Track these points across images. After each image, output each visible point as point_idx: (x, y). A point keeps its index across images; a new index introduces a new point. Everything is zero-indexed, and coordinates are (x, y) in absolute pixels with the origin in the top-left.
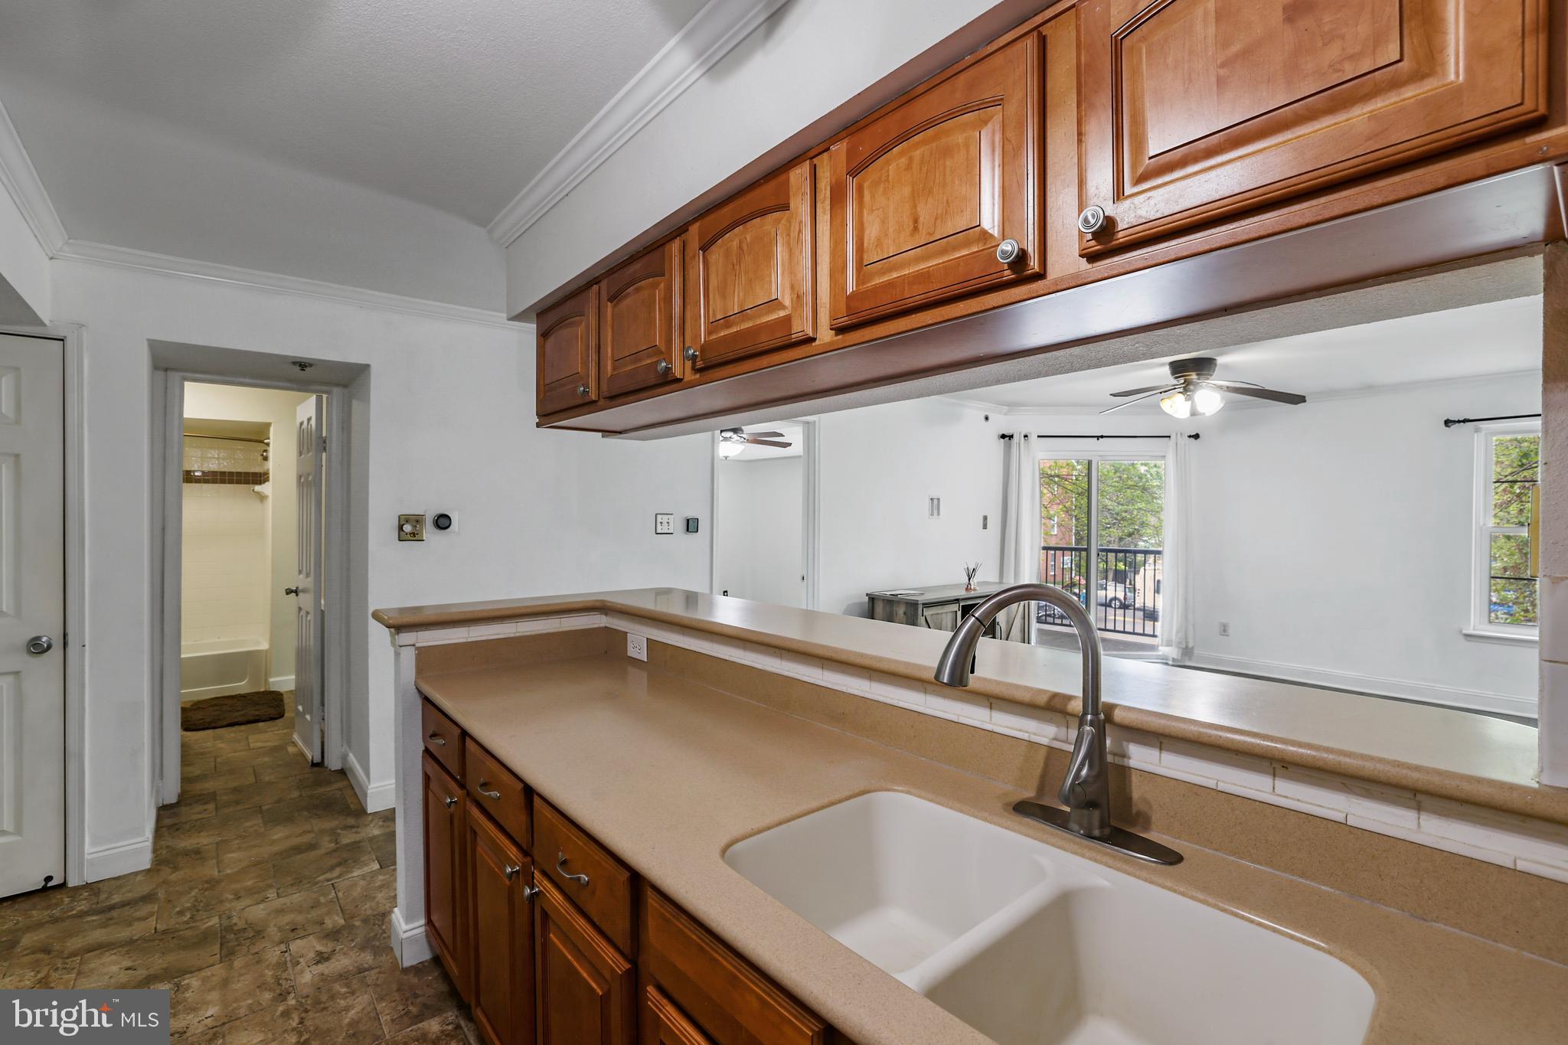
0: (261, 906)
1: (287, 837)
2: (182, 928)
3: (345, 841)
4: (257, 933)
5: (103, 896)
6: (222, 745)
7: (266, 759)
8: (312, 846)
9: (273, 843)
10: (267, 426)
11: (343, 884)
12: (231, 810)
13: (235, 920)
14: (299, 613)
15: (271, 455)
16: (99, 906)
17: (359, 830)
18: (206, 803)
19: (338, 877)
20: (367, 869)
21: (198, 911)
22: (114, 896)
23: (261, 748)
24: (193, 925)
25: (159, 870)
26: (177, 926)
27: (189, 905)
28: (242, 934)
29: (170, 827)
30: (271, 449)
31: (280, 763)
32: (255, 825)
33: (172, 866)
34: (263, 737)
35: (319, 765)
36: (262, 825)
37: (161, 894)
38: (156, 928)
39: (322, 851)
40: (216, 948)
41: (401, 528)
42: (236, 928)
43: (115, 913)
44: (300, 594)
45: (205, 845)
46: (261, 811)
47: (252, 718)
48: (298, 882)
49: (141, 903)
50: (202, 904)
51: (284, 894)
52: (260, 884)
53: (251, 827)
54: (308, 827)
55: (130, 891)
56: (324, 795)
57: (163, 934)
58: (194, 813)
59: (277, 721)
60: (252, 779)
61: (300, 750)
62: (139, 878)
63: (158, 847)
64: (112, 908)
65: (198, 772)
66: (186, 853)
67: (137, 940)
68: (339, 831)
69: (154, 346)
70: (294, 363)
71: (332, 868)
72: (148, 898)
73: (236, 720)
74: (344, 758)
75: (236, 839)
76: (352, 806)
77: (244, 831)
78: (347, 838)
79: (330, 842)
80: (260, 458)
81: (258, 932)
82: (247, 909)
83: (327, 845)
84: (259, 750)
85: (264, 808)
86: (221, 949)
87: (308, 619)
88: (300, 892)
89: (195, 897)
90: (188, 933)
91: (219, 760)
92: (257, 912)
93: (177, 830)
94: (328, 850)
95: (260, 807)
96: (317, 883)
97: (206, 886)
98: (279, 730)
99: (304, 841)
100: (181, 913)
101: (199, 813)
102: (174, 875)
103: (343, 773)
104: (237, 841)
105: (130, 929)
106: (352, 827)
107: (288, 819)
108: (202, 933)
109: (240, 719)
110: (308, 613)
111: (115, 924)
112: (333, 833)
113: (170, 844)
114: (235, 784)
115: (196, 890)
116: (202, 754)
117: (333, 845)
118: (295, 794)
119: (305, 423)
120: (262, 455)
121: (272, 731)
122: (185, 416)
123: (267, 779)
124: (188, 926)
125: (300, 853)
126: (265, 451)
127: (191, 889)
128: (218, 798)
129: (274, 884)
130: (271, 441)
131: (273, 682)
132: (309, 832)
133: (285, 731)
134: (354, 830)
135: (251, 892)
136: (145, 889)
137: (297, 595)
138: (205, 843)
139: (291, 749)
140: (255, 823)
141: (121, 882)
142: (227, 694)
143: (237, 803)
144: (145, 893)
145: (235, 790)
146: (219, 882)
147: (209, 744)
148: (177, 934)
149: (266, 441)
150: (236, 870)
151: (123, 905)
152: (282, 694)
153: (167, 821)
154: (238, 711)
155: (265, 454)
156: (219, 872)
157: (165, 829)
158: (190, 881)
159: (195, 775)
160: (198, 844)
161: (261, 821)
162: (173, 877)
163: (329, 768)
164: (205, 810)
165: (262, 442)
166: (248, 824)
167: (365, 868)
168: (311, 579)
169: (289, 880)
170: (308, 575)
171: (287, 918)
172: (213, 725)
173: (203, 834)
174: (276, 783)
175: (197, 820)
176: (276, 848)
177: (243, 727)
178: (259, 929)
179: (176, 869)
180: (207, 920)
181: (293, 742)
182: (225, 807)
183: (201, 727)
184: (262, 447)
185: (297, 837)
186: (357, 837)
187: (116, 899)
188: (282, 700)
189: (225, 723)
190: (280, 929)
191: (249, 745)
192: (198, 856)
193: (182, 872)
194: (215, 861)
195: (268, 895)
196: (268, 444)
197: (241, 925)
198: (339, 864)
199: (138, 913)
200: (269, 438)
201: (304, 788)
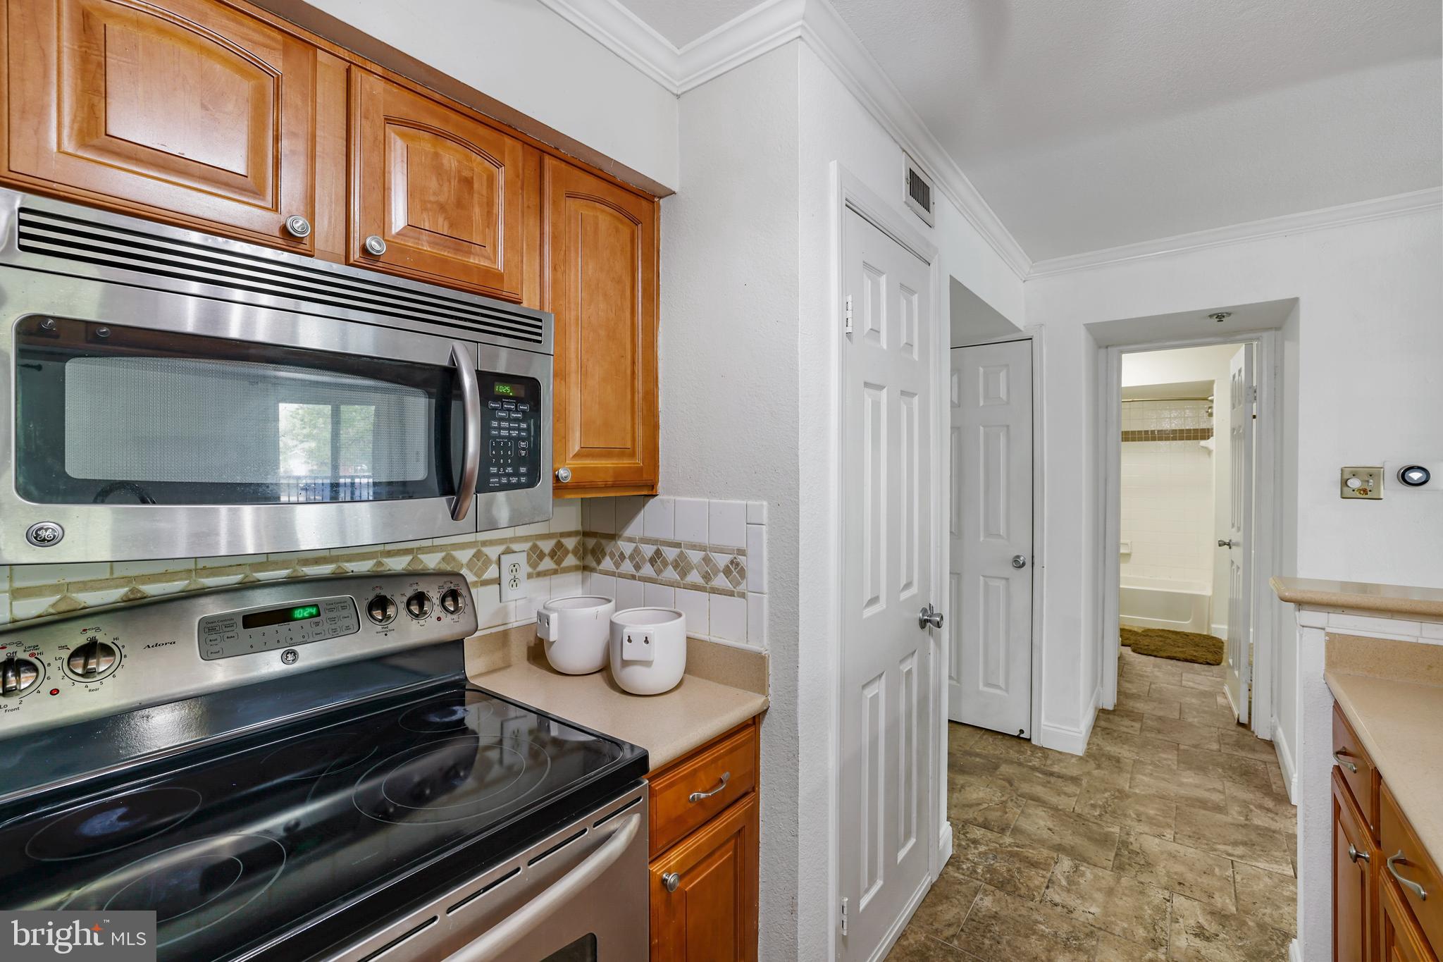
0: (1157, 840)
1: (1197, 786)
2: (1091, 820)
3: (1257, 822)
4: (1148, 866)
5: (1049, 762)
6: (1158, 674)
7: (1194, 701)
8: (1218, 809)
9: (1181, 785)
10: (1211, 384)
11: (1244, 868)
12: (1153, 735)
13: (1132, 839)
14: (1232, 566)
15: (1215, 411)
16: (1045, 768)
17: (1276, 818)
18: (1133, 720)
19: (1241, 857)
20: (1275, 868)
21: (1106, 812)
22: (1056, 766)
23: (1192, 688)
24: (1100, 822)
25: (1087, 761)
26: (1088, 816)
27: (1101, 803)
28: (1134, 856)
29: (1104, 729)
30: (1215, 405)
31: (1206, 709)
32: (1170, 759)
33: (1097, 763)
34: (1197, 678)
35: (1246, 726)
36: (1176, 763)
37: (1084, 783)
38: (1074, 808)
39: (1229, 819)
40: (1112, 855)
41: (1344, 483)
42: (1130, 847)
43: (1053, 780)
44: (1233, 547)
45: (1125, 758)
46: (1178, 750)
47: (1189, 658)
48: (1197, 837)
49: (1070, 782)
50: (1110, 809)
51: (1180, 842)
52: (1161, 818)
53: (1165, 759)
54: (1218, 786)
55: (1066, 768)
56: (1245, 761)
57: (1078, 816)
58: (1125, 725)
59: (1212, 667)
60: (1176, 715)
61: (1229, 704)
62: (1073, 760)
63: (1091, 742)
64: (1052, 774)
65: (1135, 691)
66: (1110, 758)
67: (1060, 810)
68: (1252, 807)
69: (1090, 328)
70: (1211, 316)
71: (1235, 844)
72: (1075, 780)
73: (1175, 655)
74: (1274, 730)
75: (1150, 764)
76: (1274, 787)
77: (1159, 761)
78: (1260, 820)
79: (1240, 813)
80: (1206, 415)
81: (1149, 864)
82: (1144, 835)
83: (1235, 815)
84: (1190, 689)
85: (1182, 747)
86: (1115, 858)
87: (1239, 573)
88: (1196, 848)
89: (1107, 798)
90: (1095, 827)
91: (1153, 686)
92: (1151, 844)
93: (1108, 734)
94: (1235, 822)
95: (1178, 744)
96: (1215, 850)
97: (1117, 794)
98: (1213, 676)
99: (1212, 798)
100: (1094, 806)
101: (1126, 727)
102: (1096, 771)
103: (1271, 745)
104: (1150, 767)
105: (1058, 798)
106: (1268, 810)
107: (1201, 769)
108: (1104, 834)
109: (1178, 655)
110: (1238, 568)
111: (1050, 788)
112: (1245, 804)
113: (1099, 743)
114: (1161, 713)
115: (1109, 794)
116: (1141, 676)
117: (1242, 818)
118: (1215, 746)
119: (1237, 375)
120: (1207, 412)
121: (1205, 675)
122: (1124, 385)
123: (1190, 720)
124: (1096, 821)
125: (1205, 809)
126: (1211, 407)
127: (1106, 790)
128: (1144, 720)
129: (1173, 826)
130: (1215, 398)
131: (1215, 628)
132: (1219, 792)
133: (1218, 679)
134: (1270, 815)
135: (1151, 821)
136: (1074, 772)
137: (1230, 548)
138: (1125, 756)
139: (1220, 700)
140: (1170, 758)
141: (1061, 757)
142: (1172, 629)
143: (1159, 732)
144: (1075, 775)
145: (1160, 718)
146: (1128, 796)
147: (1149, 669)
148: (1086, 823)
149: (1210, 398)
150: (1143, 793)
151: (1060, 776)
152: (1222, 643)
153: (1103, 724)
154: (1178, 647)
155: (1210, 410)
156: (1130, 787)
157: (1099, 729)
158: (1107, 783)
159: (1130, 692)
160: (1120, 753)
161: (1176, 758)
162: (1096, 772)
163: (1256, 734)
164: (1132, 726)
165: (1206, 399)
166: (1164, 756)
167: (1275, 866)
168: (1241, 533)
169: (1188, 830)
170: (1239, 529)
171: (1179, 868)
172: (1155, 653)
173: (1126, 747)
174: (1199, 728)
175: (1124, 732)
176: (1182, 792)
177: (1180, 663)
178: (1150, 862)
179: (1099, 767)
180: (1110, 825)
181: (1224, 693)
182: (1149, 731)
183: (1145, 652)
184: (1206, 405)
185: (1205, 790)
186: (1274, 826)
187: (1056, 769)
188: (1221, 648)
189: (1165, 654)
190: (1168, 874)
191: (1181, 682)
192: (1117, 765)
193: (1103, 772)
194: (1129, 776)
195: (1165, 834)
196: (1212, 401)
197: (1135, 847)
198: (1244, 844)
199: (1065, 788)
200: (1213, 395)
201: (1225, 744)
